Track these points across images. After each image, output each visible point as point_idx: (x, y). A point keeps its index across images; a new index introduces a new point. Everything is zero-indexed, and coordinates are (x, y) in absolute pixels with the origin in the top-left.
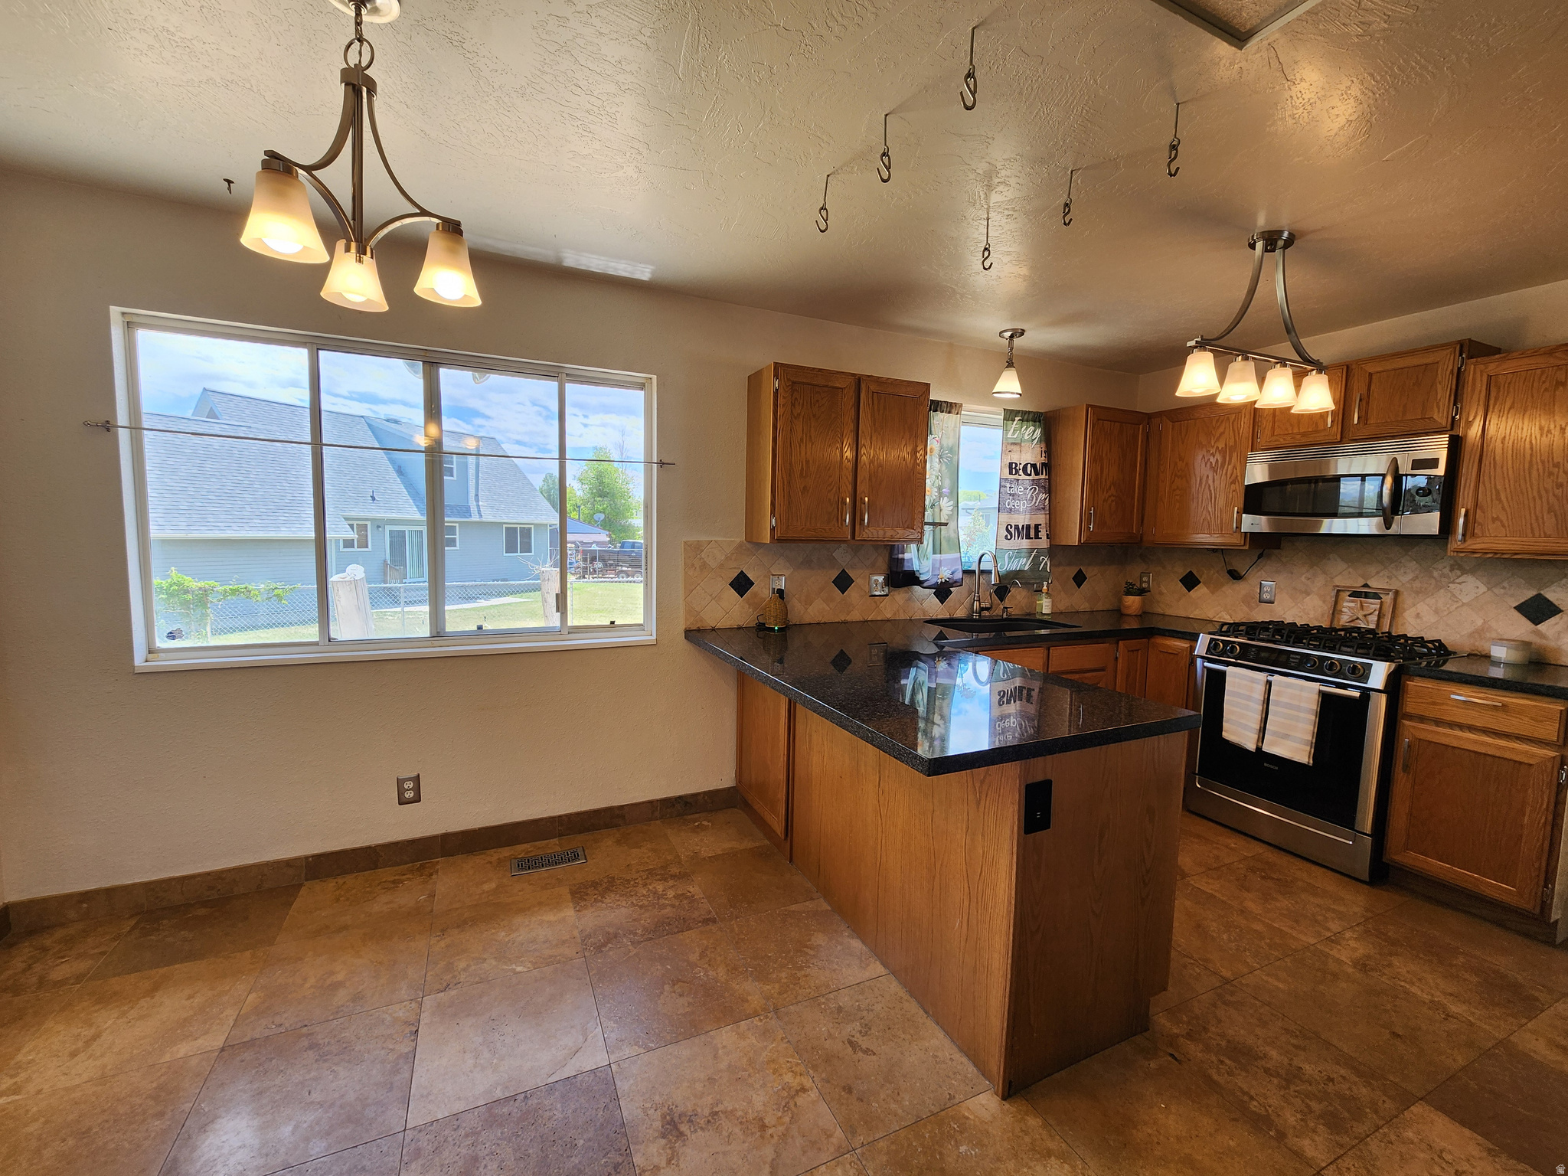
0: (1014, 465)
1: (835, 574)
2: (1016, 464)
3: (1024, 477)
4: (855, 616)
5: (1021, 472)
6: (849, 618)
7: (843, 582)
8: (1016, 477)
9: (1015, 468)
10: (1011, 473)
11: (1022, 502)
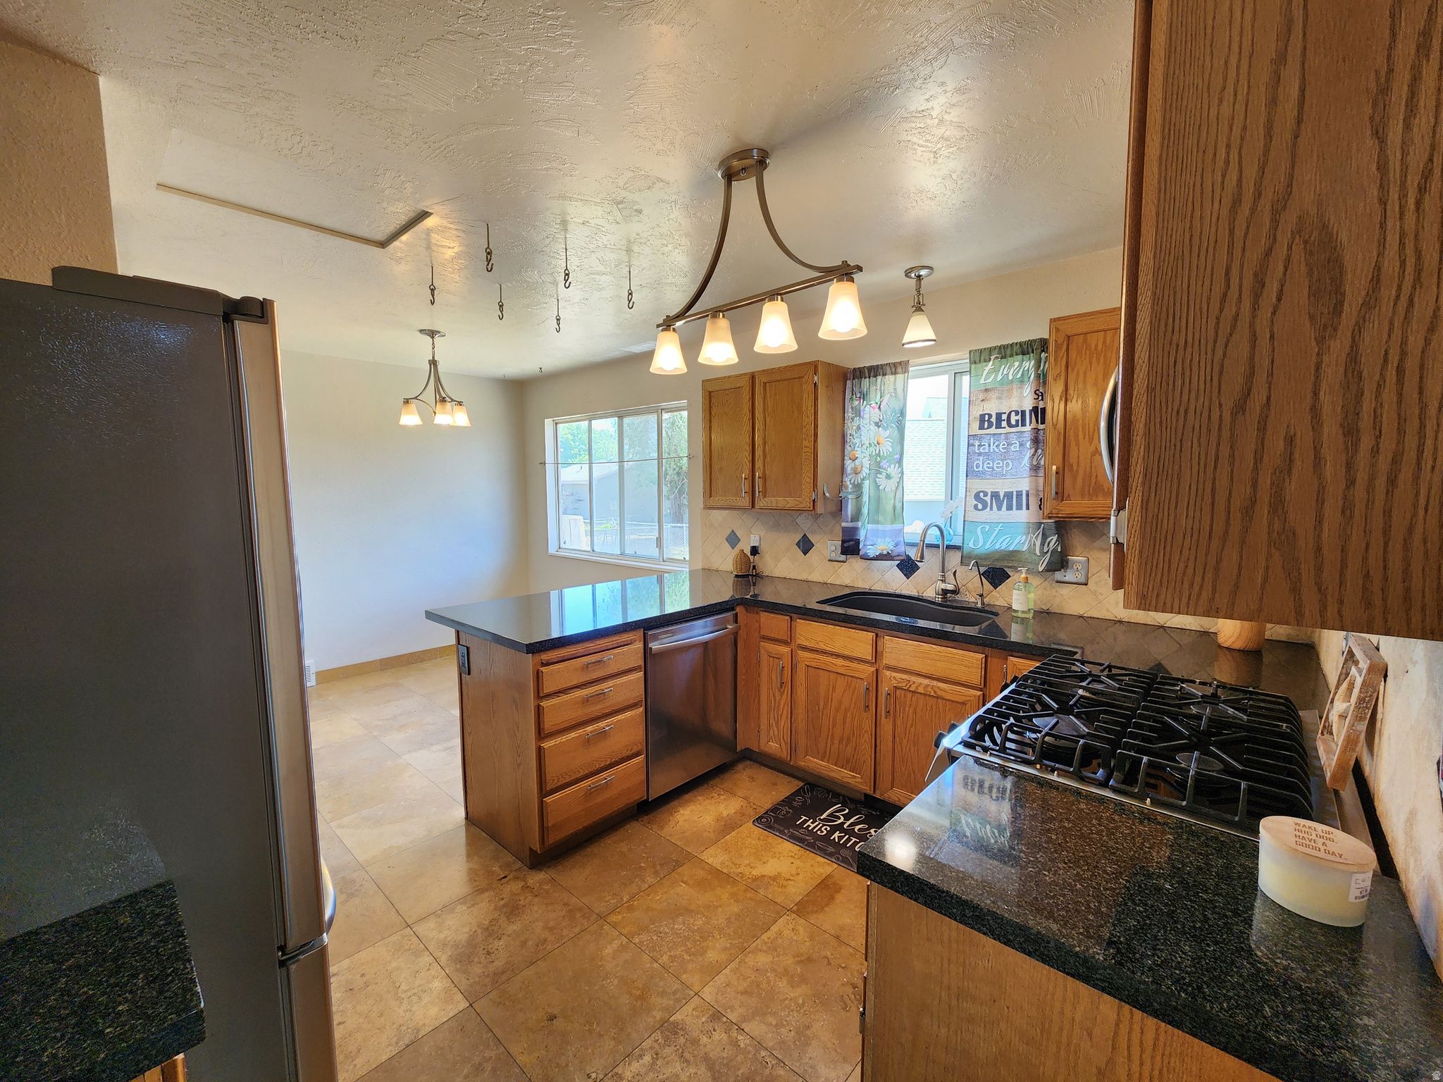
0: (987, 417)
1: (798, 537)
2: (990, 416)
3: (1008, 430)
4: (816, 577)
5: (1004, 424)
6: (810, 578)
7: (805, 546)
8: (993, 430)
9: (989, 420)
10: (981, 427)
11: (1005, 462)
